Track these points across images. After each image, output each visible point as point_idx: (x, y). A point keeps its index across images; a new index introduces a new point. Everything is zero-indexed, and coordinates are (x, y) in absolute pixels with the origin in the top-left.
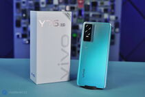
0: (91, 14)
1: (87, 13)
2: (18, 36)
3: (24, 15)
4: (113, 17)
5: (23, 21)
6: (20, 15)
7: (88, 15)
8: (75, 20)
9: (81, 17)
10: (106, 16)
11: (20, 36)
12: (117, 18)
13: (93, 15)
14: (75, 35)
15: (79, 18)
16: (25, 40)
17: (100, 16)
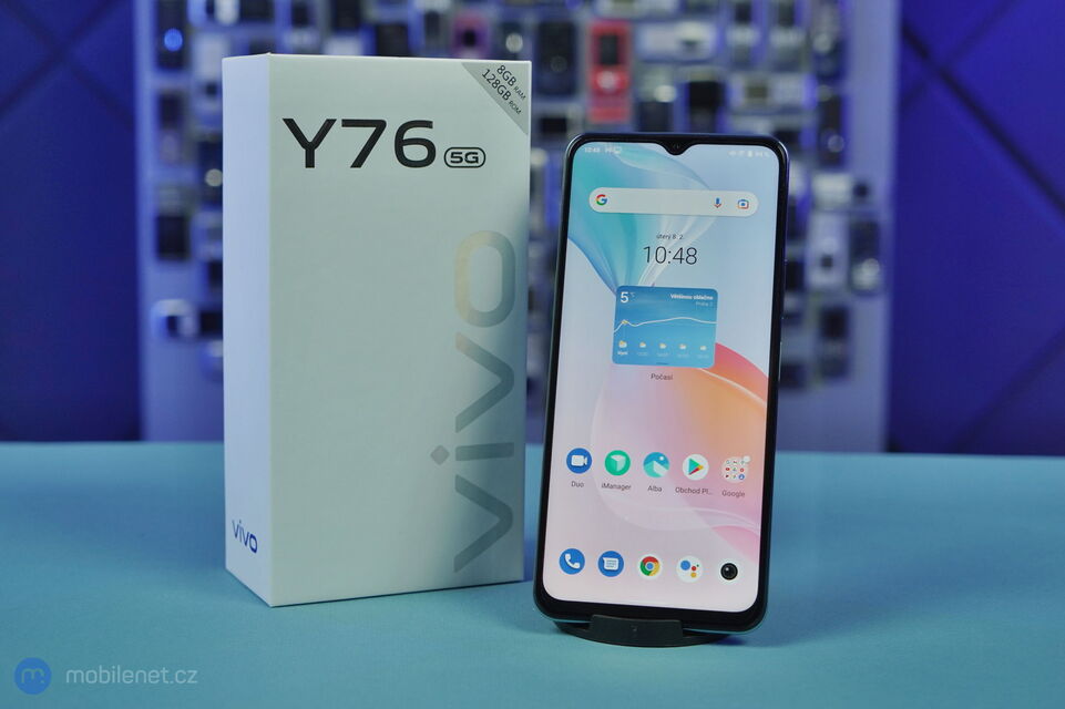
2: (172, 323)
4: (833, 187)
6: (187, 176)
11: (188, 326)
12: (861, 191)
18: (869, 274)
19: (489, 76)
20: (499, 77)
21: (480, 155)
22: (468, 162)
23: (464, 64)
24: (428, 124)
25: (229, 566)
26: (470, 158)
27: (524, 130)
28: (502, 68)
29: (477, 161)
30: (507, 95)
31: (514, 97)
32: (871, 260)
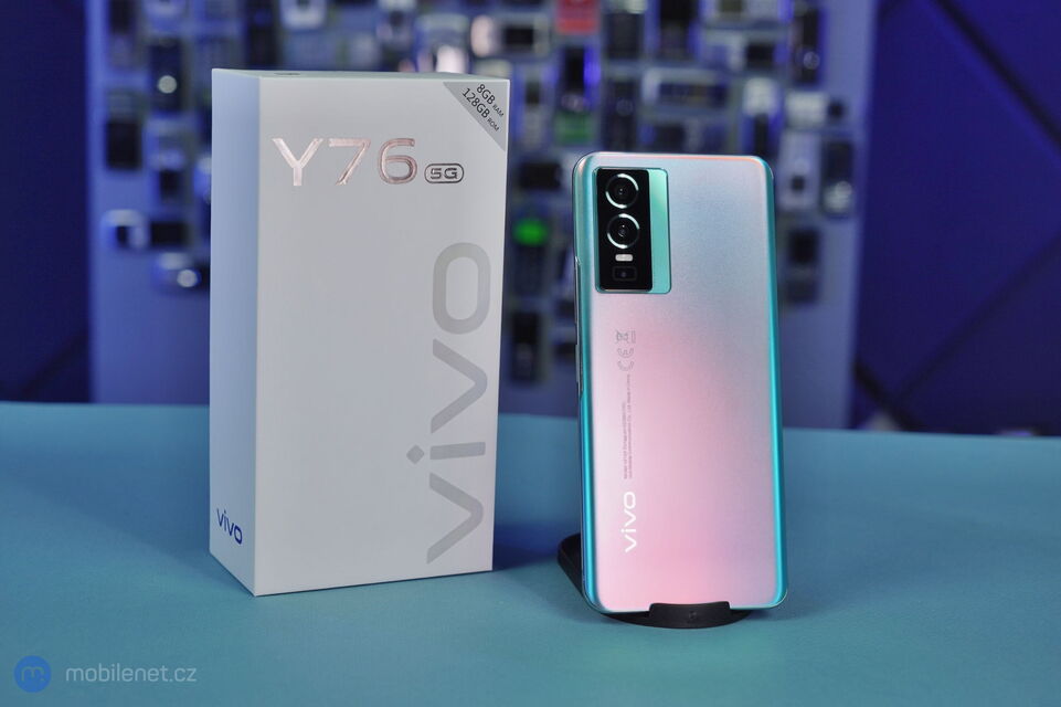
0: (652, 79)
1: (621, 71)
2: (122, 234)
3: (167, 84)
4: (808, 106)
5: (157, 127)
6: (139, 81)
7: (629, 89)
8: (535, 120)
9: (575, 102)
10: (759, 95)
11: (139, 237)
12: (835, 110)
13: (667, 90)
14: (531, 233)
15: (562, 110)
16: (171, 261)
17: (719, 95)
18: (840, 197)
19: (470, 95)
20: (479, 96)
21: (459, 171)
22: (447, 177)
23: (445, 84)
24: (411, 142)
25: (213, 550)
26: (449, 173)
27: (503, 148)
28: (481, 88)
29: (455, 177)
30: (485, 113)
31: (493, 115)
32: (843, 183)
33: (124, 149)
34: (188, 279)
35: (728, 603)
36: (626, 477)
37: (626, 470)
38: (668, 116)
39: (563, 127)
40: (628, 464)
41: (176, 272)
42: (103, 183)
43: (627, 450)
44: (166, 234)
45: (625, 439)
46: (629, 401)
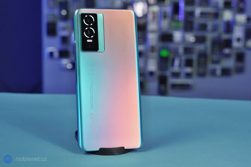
0: (198, 11)
2: (51, 54)
3: (64, 12)
5: (61, 24)
6: (56, 12)
7: (192, 14)
10: (227, 15)
11: (56, 54)
12: (249, 19)
15: (173, 20)
16: (65, 61)
17: (216, 15)
18: (250, 43)
33: (52, 31)
34: (69, 66)
35: (124, 147)
36: (91, 109)
37: (91, 107)
38: (202, 21)
39: (174, 24)
40: (92, 105)
41: (66, 65)
42: (46, 40)
43: (91, 101)
44: (64, 54)
45: (91, 97)
46: (92, 85)
